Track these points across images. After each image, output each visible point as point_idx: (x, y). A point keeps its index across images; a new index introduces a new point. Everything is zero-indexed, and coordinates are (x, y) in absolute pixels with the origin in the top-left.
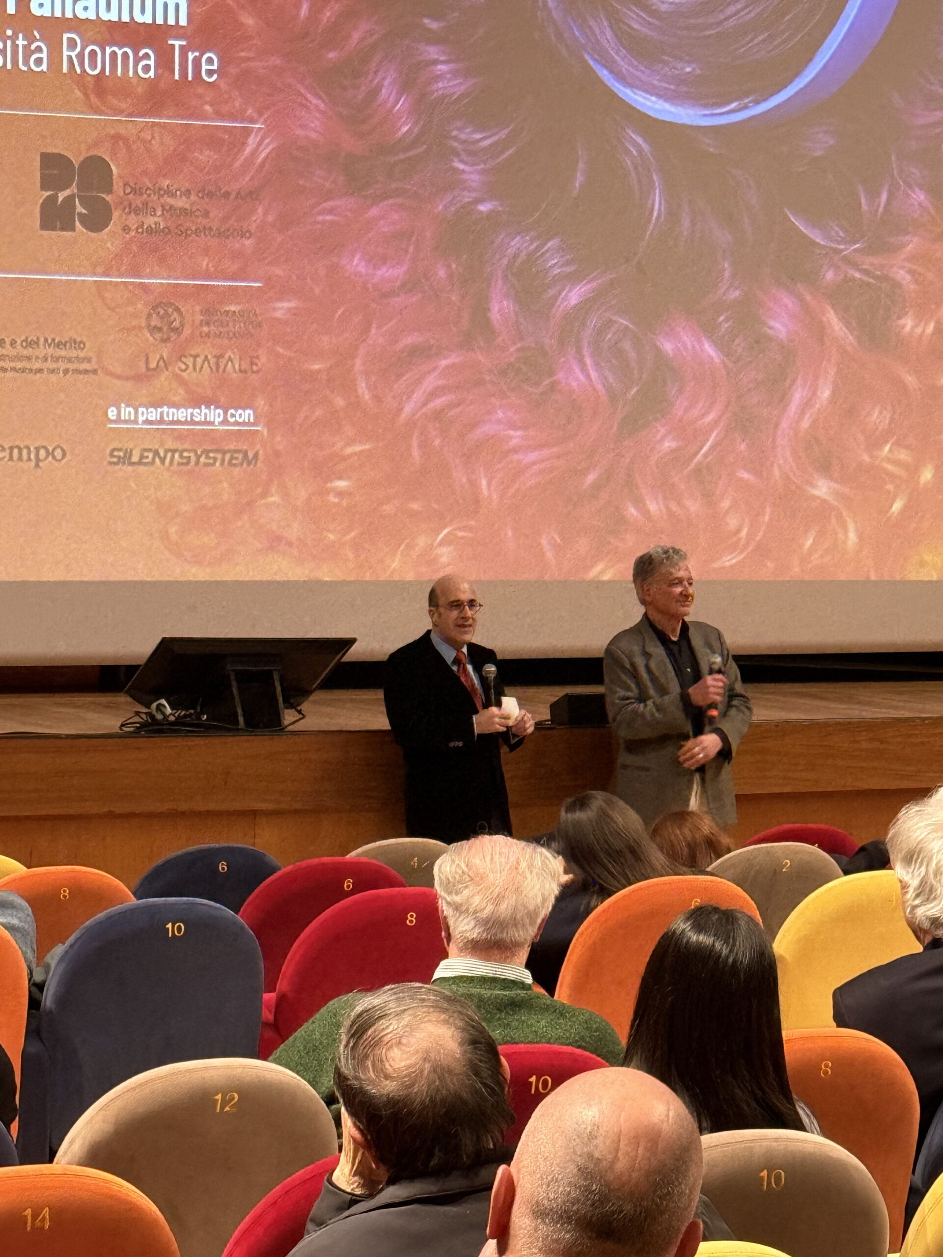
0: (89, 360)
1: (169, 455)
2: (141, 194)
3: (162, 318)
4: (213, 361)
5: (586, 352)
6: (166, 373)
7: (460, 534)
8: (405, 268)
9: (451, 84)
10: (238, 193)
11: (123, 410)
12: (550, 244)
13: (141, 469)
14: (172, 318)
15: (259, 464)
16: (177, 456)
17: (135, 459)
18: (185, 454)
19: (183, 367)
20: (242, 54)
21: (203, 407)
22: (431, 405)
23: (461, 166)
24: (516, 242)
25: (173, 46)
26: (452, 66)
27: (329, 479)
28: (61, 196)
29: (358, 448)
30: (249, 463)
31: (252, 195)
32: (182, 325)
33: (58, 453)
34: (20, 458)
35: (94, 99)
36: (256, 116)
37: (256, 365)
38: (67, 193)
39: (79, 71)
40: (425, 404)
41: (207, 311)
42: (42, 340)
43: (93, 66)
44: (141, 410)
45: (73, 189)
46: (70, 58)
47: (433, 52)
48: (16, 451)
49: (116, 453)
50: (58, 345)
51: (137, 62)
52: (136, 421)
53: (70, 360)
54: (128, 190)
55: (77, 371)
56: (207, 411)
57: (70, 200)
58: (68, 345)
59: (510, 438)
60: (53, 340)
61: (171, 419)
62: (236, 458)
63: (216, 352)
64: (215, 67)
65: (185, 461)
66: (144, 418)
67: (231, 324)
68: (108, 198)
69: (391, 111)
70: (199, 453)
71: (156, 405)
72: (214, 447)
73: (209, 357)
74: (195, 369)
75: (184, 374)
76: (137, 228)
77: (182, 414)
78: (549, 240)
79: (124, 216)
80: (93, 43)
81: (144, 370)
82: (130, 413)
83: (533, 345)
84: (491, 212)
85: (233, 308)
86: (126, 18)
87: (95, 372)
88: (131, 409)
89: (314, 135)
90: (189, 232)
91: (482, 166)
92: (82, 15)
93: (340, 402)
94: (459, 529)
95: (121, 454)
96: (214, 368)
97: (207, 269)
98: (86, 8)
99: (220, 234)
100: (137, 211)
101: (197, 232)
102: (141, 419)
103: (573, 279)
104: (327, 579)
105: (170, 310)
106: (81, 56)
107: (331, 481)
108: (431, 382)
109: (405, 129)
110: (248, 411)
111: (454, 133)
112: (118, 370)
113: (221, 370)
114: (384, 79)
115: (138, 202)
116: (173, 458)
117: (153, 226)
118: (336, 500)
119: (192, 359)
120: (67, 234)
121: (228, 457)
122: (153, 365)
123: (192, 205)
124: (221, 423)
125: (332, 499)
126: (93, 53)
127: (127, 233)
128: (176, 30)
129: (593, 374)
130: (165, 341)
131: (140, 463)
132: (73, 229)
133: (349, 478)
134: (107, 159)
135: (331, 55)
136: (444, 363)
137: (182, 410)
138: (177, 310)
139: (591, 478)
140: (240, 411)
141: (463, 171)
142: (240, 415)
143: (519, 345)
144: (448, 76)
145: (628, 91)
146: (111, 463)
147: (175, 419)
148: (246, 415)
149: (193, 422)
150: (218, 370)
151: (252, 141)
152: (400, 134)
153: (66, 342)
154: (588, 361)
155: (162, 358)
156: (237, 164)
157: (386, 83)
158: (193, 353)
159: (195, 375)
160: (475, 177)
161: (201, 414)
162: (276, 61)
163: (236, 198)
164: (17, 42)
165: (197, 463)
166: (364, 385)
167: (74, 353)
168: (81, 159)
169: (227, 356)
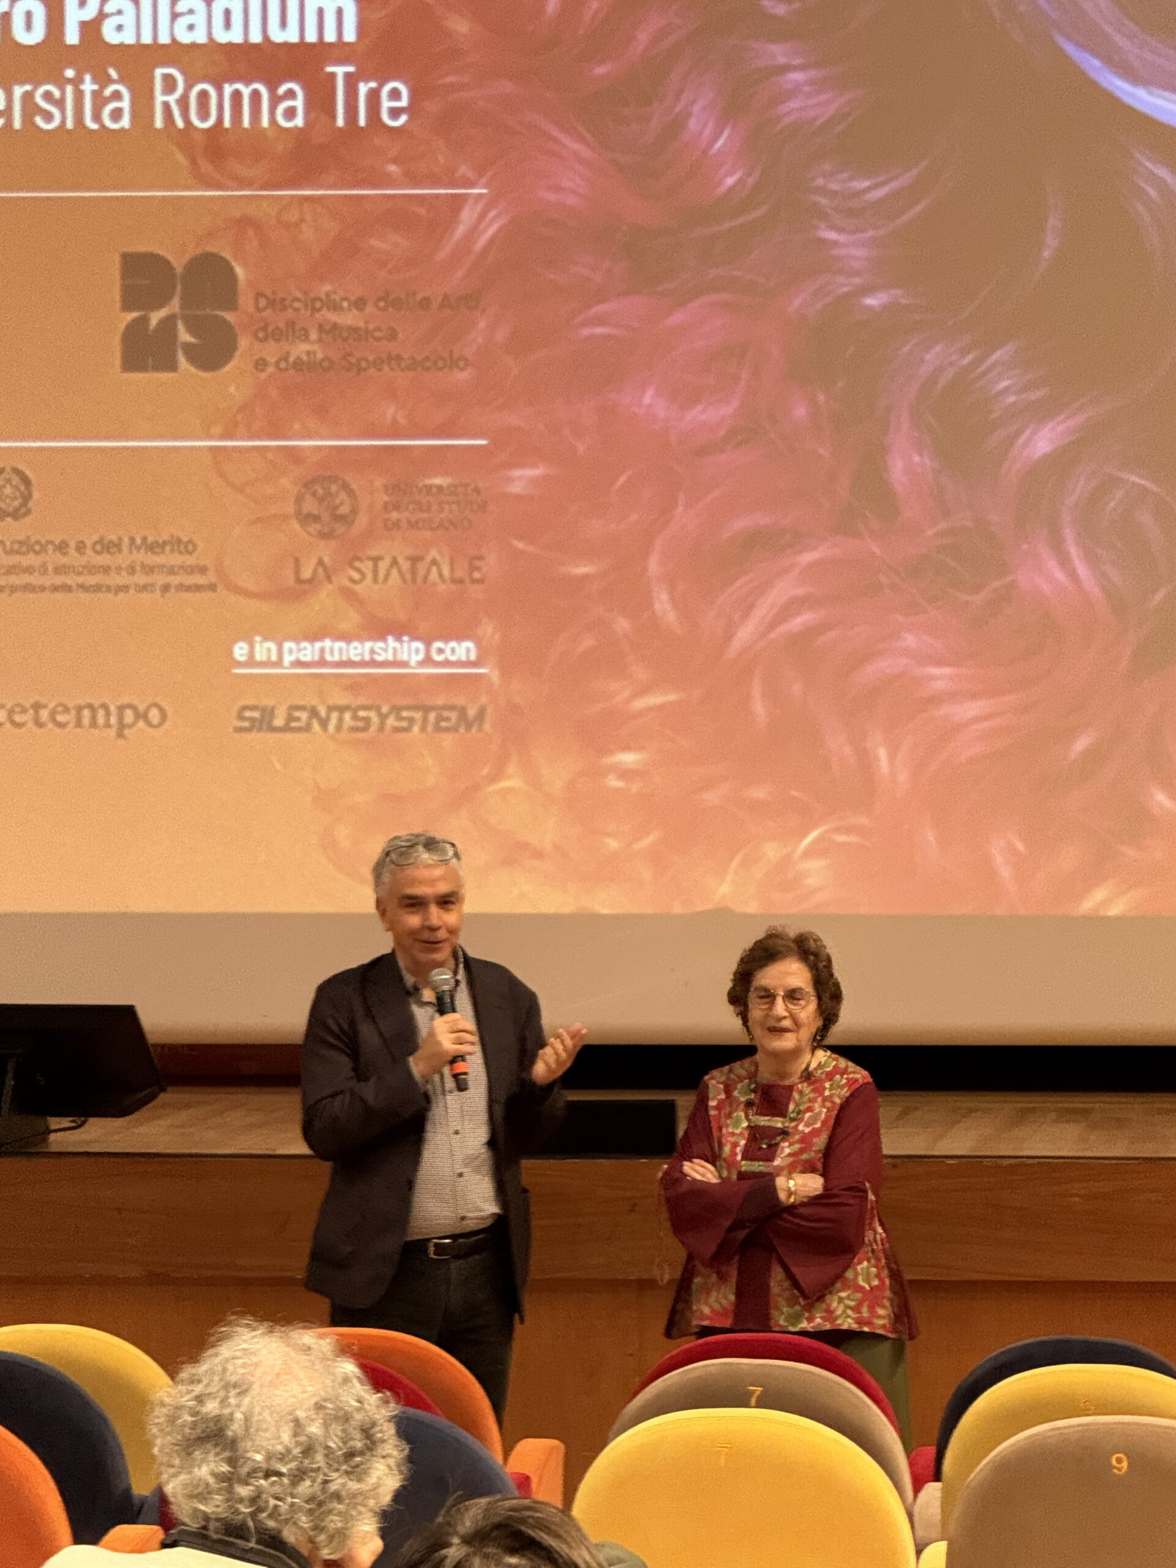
0: (203, 570)
1: (335, 716)
2: (284, 308)
3: (321, 500)
4: (405, 565)
5: (1069, 534)
6: (329, 587)
7: (840, 838)
8: (735, 403)
9: (812, 101)
10: (446, 297)
11: (257, 647)
12: (997, 356)
13: (289, 736)
14: (337, 501)
15: (487, 727)
16: (347, 716)
17: (279, 722)
18: (362, 714)
19: (356, 576)
20: (450, 79)
21: (390, 639)
22: (783, 628)
23: (832, 235)
24: (933, 356)
25: (333, 75)
26: (812, 73)
27: (604, 750)
28: (155, 318)
29: (655, 699)
30: (469, 726)
31: (470, 301)
32: (354, 512)
33: (154, 715)
34: (94, 724)
35: (205, 166)
36: (471, 174)
37: (478, 569)
38: (163, 313)
39: (180, 124)
40: (773, 625)
41: (394, 488)
42: (126, 541)
43: (204, 114)
44: (287, 645)
45: (174, 306)
46: (166, 106)
47: (778, 53)
48: (86, 713)
49: (248, 714)
50: (153, 548)
51: (275, 101)
52: (279, 663)
53: (172, 571)
54: (263, 302)
55: (182, 587)
56: (397, 645)
57: (168, 323)
58: (168, 548)
59: (932, 678)
60: (144, 539)
61: (336, 658)
62: (448, 719)
63: (410, 551)
64: (404, 103)
65: (361, 724)
66: (293, 658)
67: (435, 507)
68: (229, 316)
69: (705, 152)
70: (385, 709)
71: (314, 637)
72: (409, 701)
73: (400, 560)
74: (375, 579)
75: (358, 588)
76: (277, 363)
77: (357, 650)
78: (994, 350)
79: (257, 345)
80: (205, 79)
81: (291, 581)
82: (269, 650)
83: (969, 524)
84: (885, 307)
85: (438, 481)
86: (256, 37)
87: (212, 587)
88: (271, 645)
89: (571, 200)
90: (364, 364)
91: (870, 233)
92: (185, 38)
93: (623, 625)
94: (837, 830)
95: (256, 714)
96: (408, 577)
97: (394, 420)
98: (191, 27)
99: (413, 365)
100: (277, 335)
101: (378, 364)
102: (287, 659)
103: (1042, 412)
104: (605, 911)
105: (334, 488)
106: (183, 103)
107: (611, 753)
108: (783, 590)
109: (730, 181)
110: (469, 644)
111: (820, 181)
112: (249, 584)
113: (419, 580)
114: (693, 102)
115: (280, 320)
116: (340, 720)
117: (305, 358)
118: (620, 784)
119: (370, 564)
120: (164, 376)
121: (432, 716)
122: (307, 573)
123: (367, 322)
124: (421, 664)
125: (614, 782)
126: (203, 96)
127: (262, 370)
128: (340, 51)
129: (1082, 570)
130: (323, 536)
131: (287, 728)
132: (173, 367)
133: (641, 749)
134: (228, 256)
135: (600, 70)
136: (807, 558)
137: (356, 644)
138: (345, 487)
139: (1081, 744)
140: (453, 644)
141: (835, 244)
142: (453, 651)
143: (942, 525)
144: (807, 89)
145: (1141, 93)
146: (239, 730)
147: (345, 658)
148: (463, 650)
149: (373, 663)
150: (414, 580)
151: (467, 216)
152: (722, 189)
153: (165, 543)
154: (1073, 550)
155: (321, 562)
156: (443, 254)
157: (696, 108)
158: (374, 553)
159: (376, 587)
160: (860, 252)
161: (388, 649)
162: (507, 86)
163: (442, 307)
164: (82, 87)
165: (381, 728)
166: (664, 597)
167: (176, 559)
168: (187, 258)
169: (429, 558)
